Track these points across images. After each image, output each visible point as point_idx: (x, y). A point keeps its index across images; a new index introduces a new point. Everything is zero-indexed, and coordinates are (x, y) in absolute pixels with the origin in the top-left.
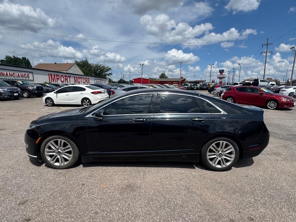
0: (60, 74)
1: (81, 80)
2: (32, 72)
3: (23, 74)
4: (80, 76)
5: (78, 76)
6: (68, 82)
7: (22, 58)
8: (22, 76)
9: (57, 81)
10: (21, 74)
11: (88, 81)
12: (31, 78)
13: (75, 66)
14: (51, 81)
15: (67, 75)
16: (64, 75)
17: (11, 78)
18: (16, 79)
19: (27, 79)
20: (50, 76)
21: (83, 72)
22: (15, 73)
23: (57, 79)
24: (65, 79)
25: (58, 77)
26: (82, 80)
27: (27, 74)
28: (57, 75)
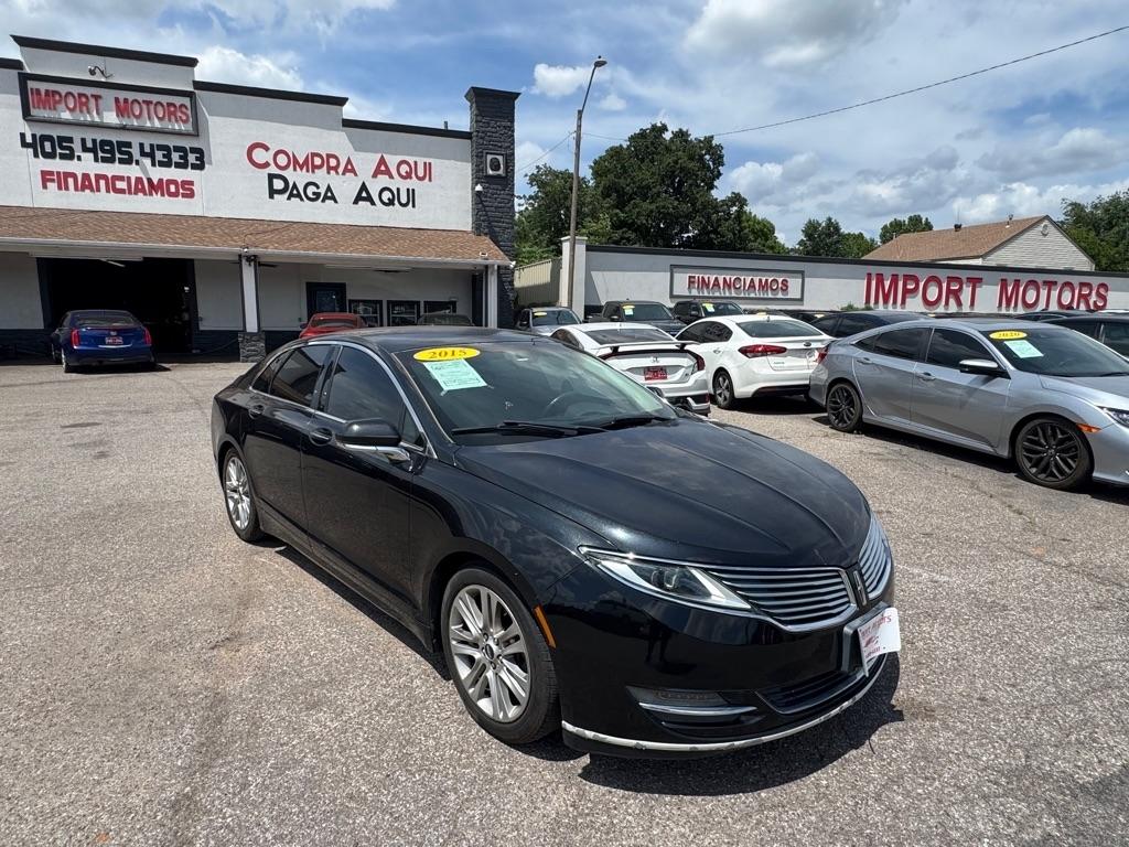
0: (923, 274)
1: (1044, 293)
2: (802, 273)
3: (767, 280)
4: (1040, 278)
5: (1025, 278)
6: (959, 304)
7: (910, 219)
8: (764, 286)
9: (903, 302)
10: (760, 280)
11: (1093, 298)
12: (794, 292)
13: (1040, 228)
14: (877, 302)
15: (964, 275)
16: (942, 274)
17: (727, 294)
18: (742, 295)
19: (780, 296)
20: (874, 283)
21: (1093, 257)
22: (742, 278)
23: (906, 292)
24: (949, 291)
25: (911, 286)
26: (1055, 294)
27: (780, 280)
28: (907, 278)
